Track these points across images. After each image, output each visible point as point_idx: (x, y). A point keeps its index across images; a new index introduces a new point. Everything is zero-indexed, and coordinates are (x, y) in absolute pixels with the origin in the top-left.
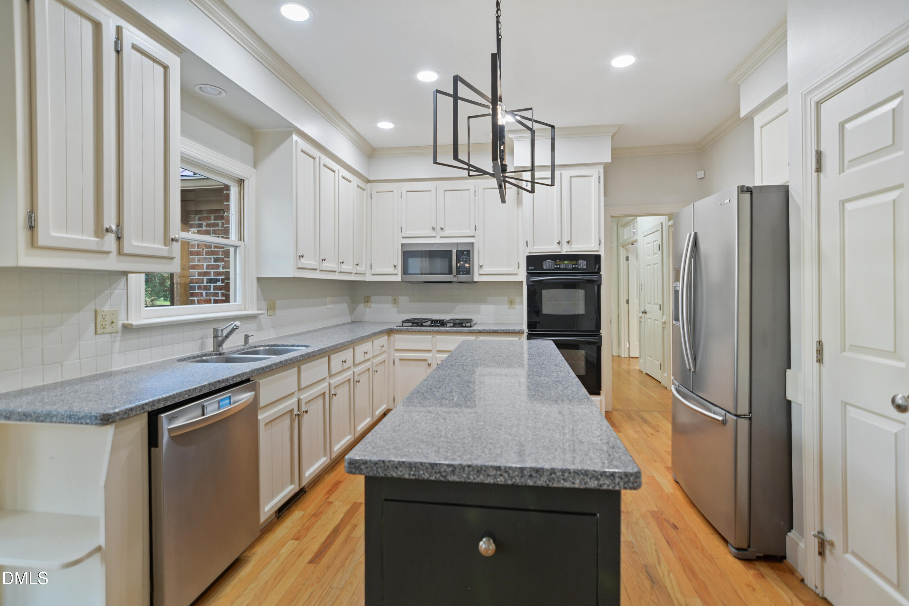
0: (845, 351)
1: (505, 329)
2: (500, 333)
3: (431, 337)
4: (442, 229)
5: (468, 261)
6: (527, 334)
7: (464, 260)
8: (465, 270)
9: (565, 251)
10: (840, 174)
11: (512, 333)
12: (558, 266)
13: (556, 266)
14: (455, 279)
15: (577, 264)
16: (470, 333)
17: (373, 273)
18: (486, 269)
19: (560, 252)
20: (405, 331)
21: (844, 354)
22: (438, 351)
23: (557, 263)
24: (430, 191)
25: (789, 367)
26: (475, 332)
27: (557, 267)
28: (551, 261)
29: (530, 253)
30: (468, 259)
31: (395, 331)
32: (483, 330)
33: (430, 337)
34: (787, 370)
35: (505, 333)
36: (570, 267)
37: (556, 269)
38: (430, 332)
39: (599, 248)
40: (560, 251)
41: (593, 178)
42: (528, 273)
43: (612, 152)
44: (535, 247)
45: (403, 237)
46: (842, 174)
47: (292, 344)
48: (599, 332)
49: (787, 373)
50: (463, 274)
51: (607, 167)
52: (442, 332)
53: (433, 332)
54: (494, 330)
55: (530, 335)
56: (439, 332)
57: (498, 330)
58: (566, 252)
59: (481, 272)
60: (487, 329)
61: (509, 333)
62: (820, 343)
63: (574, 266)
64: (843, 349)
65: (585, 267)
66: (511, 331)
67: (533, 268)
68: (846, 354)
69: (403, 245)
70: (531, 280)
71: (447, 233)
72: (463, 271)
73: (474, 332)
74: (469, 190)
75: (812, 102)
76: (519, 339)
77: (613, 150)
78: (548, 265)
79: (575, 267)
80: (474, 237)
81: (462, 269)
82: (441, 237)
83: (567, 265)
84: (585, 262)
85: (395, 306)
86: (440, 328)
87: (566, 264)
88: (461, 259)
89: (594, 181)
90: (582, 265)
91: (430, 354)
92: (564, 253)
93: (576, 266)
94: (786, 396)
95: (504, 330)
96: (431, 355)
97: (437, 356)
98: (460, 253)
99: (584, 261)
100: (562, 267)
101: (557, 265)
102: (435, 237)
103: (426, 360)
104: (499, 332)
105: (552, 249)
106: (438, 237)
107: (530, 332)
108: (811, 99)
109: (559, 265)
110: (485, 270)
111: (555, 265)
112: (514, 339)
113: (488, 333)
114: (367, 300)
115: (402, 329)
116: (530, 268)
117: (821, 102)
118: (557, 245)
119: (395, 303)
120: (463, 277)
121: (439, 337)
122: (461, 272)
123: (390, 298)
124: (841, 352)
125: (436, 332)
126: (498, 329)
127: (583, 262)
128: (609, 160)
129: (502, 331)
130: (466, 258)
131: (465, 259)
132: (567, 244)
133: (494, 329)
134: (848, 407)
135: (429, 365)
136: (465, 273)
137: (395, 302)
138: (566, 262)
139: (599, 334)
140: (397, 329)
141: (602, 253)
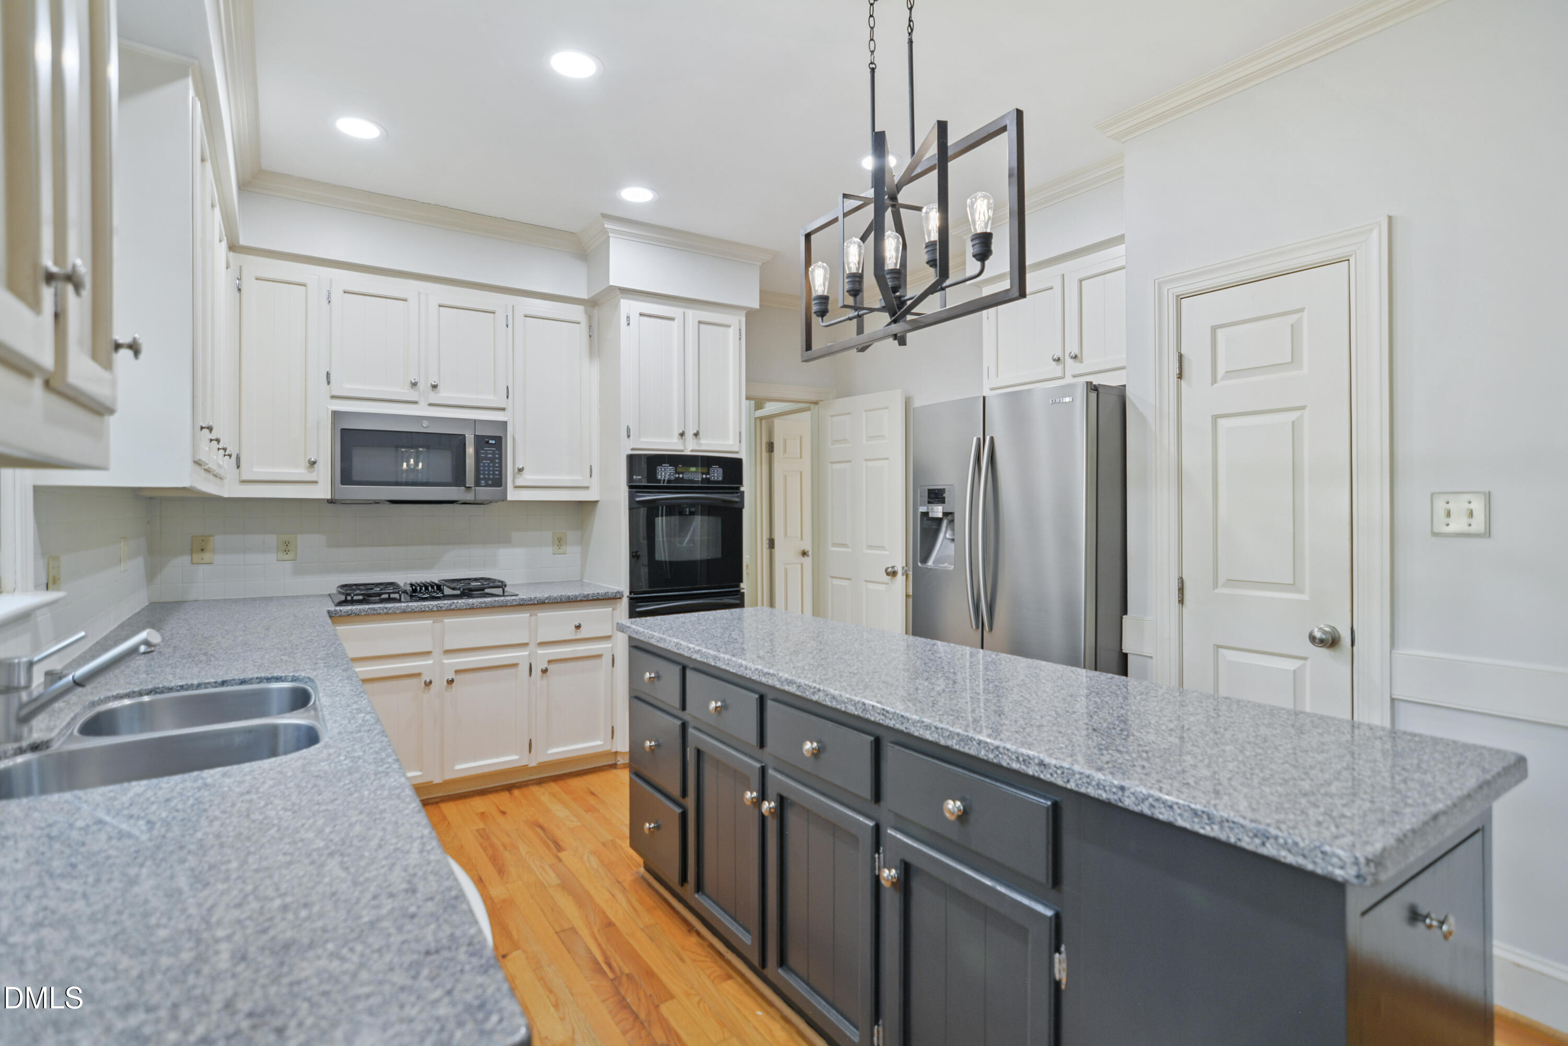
0: (1217, 587)
1: (589, 593)
2: (581, 601)
3: (431, 621)
4: (434, 387)
5: (497, 458)
6: (628, 599)
7: (489, 456)
8: (491, 477)
9: (690, 449)
10: (1212, 385)
11: (603, 599)
12: (681, 476)
13: (677, 476)
14: (469, 497)
15: (708, 473)
16: (521, 607)
17: (244, 478)
18: (530, 477)
19: (682, 451)
20: (365, 615)
21: (1216, 591)
22: (447, 652)
23: (679, 470)
24: (405, 300)
25: (1125, 611)
26: (532, 604)
27: (679, 477)
28: (670, 466)
29: (633, 449)
30: (497, 456)
31: (340, 616)
32: (547, 598)
33: (429, 622)
34: (1124, 617)
35: (591, 600)
36: (698, 477)
37: (677, 480)
38: (432, 611)
39: (740, 447)
40: (682, 448)
41: (731, 330)
42: (631, 487)
43: (760, 295)
44: (642, 440)
45: (333, 397)
46: (1215, 385)
47: (220, 680)
48: (738, 586)
49: (1123, 620)
50: (487, 485)
51: (751, 315)
52: (459, 609)
53: (438, 610)
54: (569, 597)
55: (634, 601)
56: (453, 610)
57: (576, 597)
58: (691, 451)
59: (519, 483)
60: (555, 595)
61: (598, 599)
62: (1181, 581)
63: (704, 476)
64: (1216, 585)
65: (720, 479)
66: (602, 596)
67: (640, 477)
68: (1220, 590)
69: (336, 415)
70: (637, 499)
71: (443, 395)
72: (486, 480)
73: (529, 605)
74: (494, 313)
75: (1170, 294)
76: (613, 610)
77: (761, 292)
78: (665, 473)
79: (706, 477)
80: (504, 409)
81: (484, 474)
82: (430, 405)
83: (695, 474)
84: (720, 470)
85: (287, 557)
86: (455, 601)
87: (692, 472)
88: (483, 453)
89: (732, 333)
90: (716, 475)
91: (427, 660)
92: (688, 453)
93: (708, 476)
94: (1123, 648)
95: (588, 595)
96: (430, 662)
97: (445, 661)
98: (481, 442)
99: (719, 467)
100: (686, 477)
101: (679, 473)
102: (416, 403)
103: (418, 675)
104: (579, 599)
105: (668, 444)
106: (423, 403)
107: (633, 596)
108: (1168, 290)
109: (682, 473)
110: (527, 478)
111: (677, 472)
112: (604, 611)
113: (558, 603)
114: (199, 546)
115: (360, 611)
116: (635, 477)
117: (1182, 297)
118: (679, 439)
119: (286, 551)
120: (484, 492)
121: (449, 621)
122: (483, 482)
123: (272, 539)
124: (1214, 590)
125: (446, 610)
126: (577, 593)
127: (719, 469)
128: (756, 305)
129: (584, 597)
130: (494, 454)
131: (490, 454)
132: (694, 437)
133: (570, 594)
134: (1221, 650)
135: (428, 684)
136: (490, 482)
137: (286, 547)
138: (693, 469)
139: (739, 591)
140: (347, 612)
141: (743, 455)
